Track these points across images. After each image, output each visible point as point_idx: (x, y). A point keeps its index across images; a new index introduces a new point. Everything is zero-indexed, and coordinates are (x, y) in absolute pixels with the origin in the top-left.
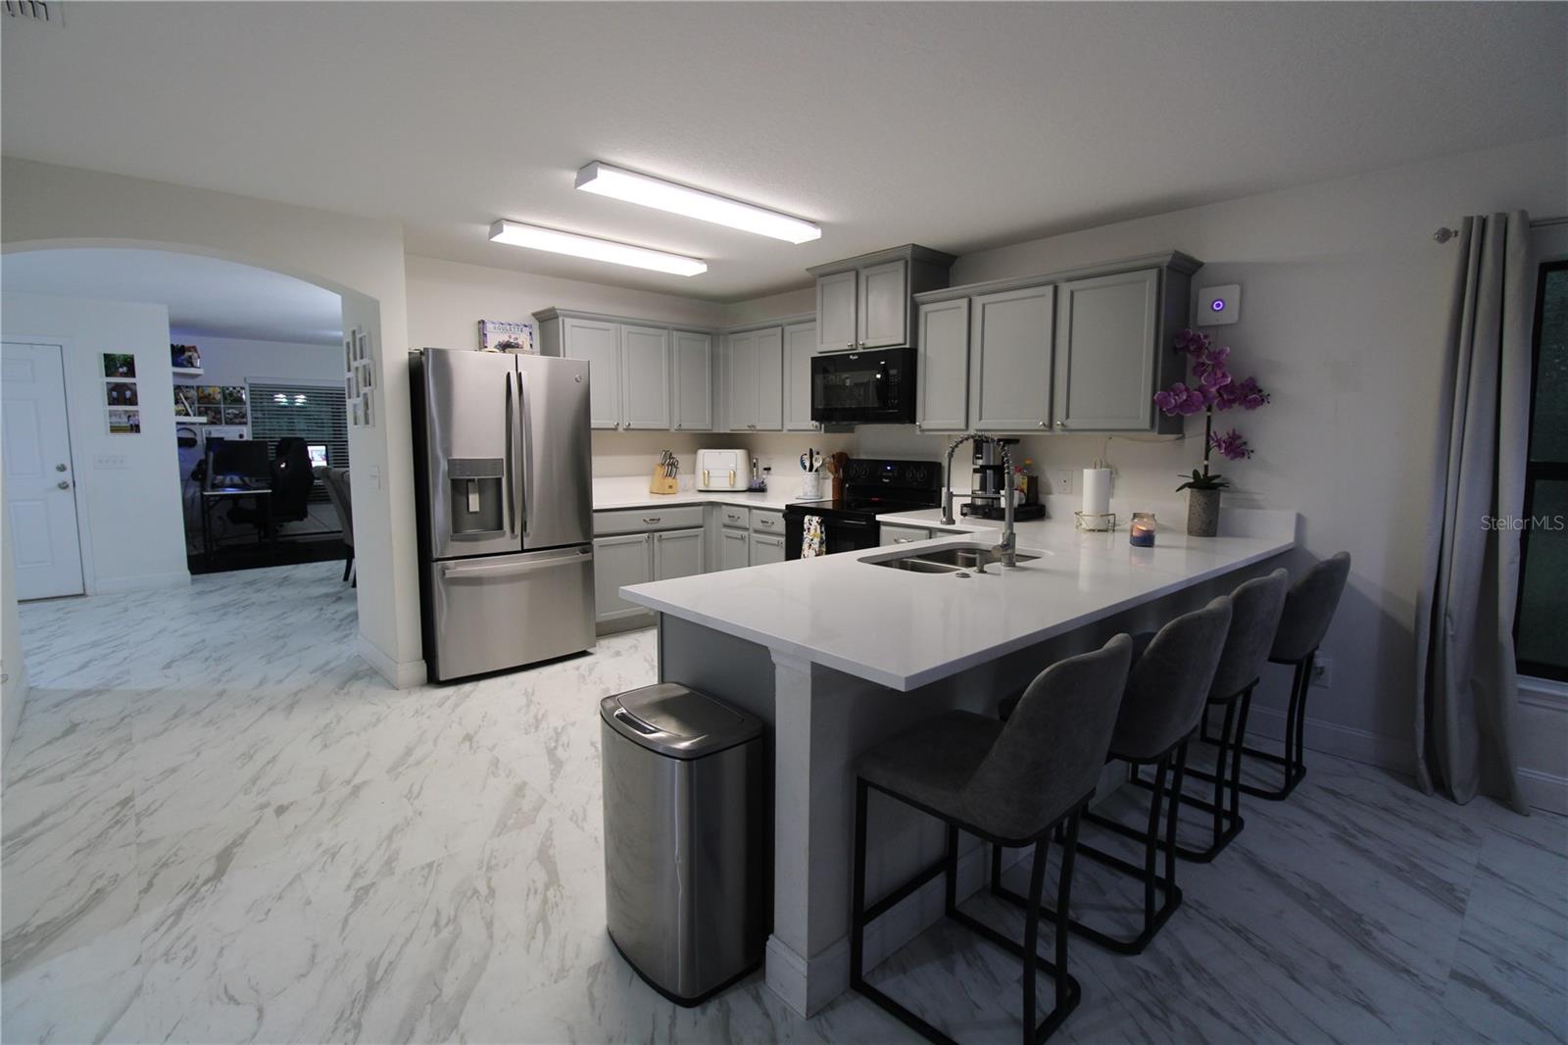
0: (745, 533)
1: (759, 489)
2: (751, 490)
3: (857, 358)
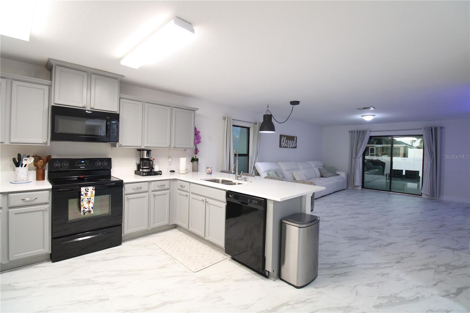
3: (91, 112)
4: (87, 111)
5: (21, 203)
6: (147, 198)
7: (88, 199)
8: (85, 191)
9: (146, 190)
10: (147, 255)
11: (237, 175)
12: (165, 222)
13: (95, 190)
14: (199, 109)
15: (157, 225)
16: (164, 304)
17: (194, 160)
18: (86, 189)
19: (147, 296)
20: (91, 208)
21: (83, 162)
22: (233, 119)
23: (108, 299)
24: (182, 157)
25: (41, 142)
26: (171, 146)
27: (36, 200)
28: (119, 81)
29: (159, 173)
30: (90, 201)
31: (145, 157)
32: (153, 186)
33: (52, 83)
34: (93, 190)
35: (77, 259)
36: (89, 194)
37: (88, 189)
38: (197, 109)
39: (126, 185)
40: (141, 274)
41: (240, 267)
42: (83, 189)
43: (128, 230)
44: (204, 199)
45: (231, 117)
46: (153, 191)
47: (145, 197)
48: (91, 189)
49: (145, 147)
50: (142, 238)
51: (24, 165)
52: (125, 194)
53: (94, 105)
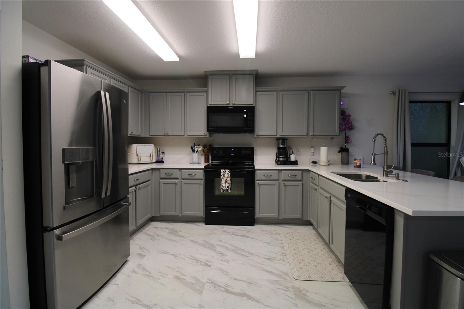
0: (177, 181)
1: (161, 161)
2: (157, 162)
3: (232, 108)
4: (229, 107)
5: (188, 177)
6: (277, 186)
7: (225, 179)
8: (223, 173)
9: (277, 178)
10: (266, 243)
11: (386, 170)
12: (298, 215)
13: (231, 172)
14: (345, 87)
15: (288, 216)
16: (243, 295)
17: (344, 150)
18: (224, 171)
19: (236, 279)
20: (227, 187)
21: (233, 150)
22: (409, 93)
23: (210, 266)
24: (324, 146)
25: (203, 135)
26: (309, 135)
27: (196, 176)
28: (254, 76)
29: (295, 163)
30: (226, 181)
31: (281, 146)
32: (283, 175)
33: (207, 89)
34: (229, 173)
35: (218, 227)
36: (226, 175)
37: (225, 171)
38: (343, 87)
39: (257, 171)
40: (248, 257)
41: (359, 302)
42: (222, 171)
43: (259, 214)
44: (328, 195)
45: (405, 90)
46: (283, 180)
47: (275, 185)
48: (227, 171)
49: (280, 136)
50: (274, 226)
51: (196, 152)
52: (257, 179)
53: (235, 101)
